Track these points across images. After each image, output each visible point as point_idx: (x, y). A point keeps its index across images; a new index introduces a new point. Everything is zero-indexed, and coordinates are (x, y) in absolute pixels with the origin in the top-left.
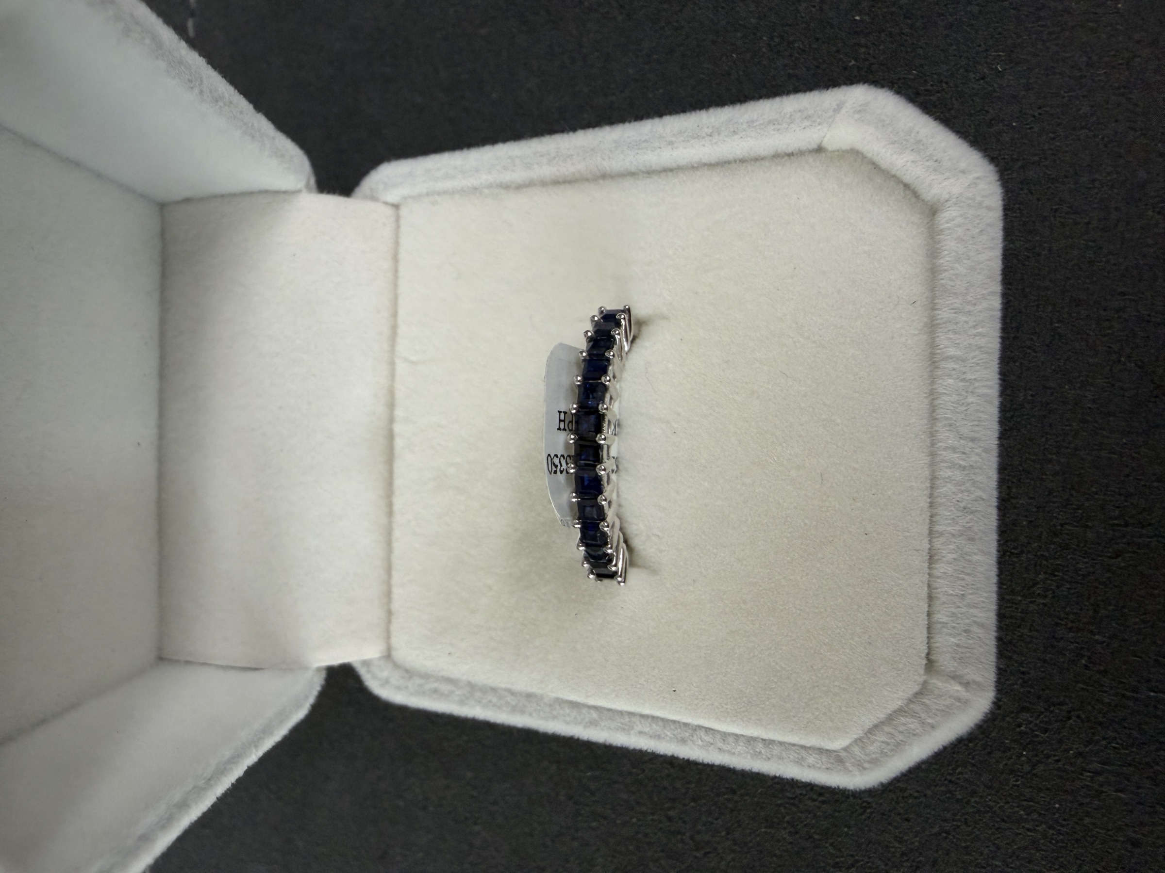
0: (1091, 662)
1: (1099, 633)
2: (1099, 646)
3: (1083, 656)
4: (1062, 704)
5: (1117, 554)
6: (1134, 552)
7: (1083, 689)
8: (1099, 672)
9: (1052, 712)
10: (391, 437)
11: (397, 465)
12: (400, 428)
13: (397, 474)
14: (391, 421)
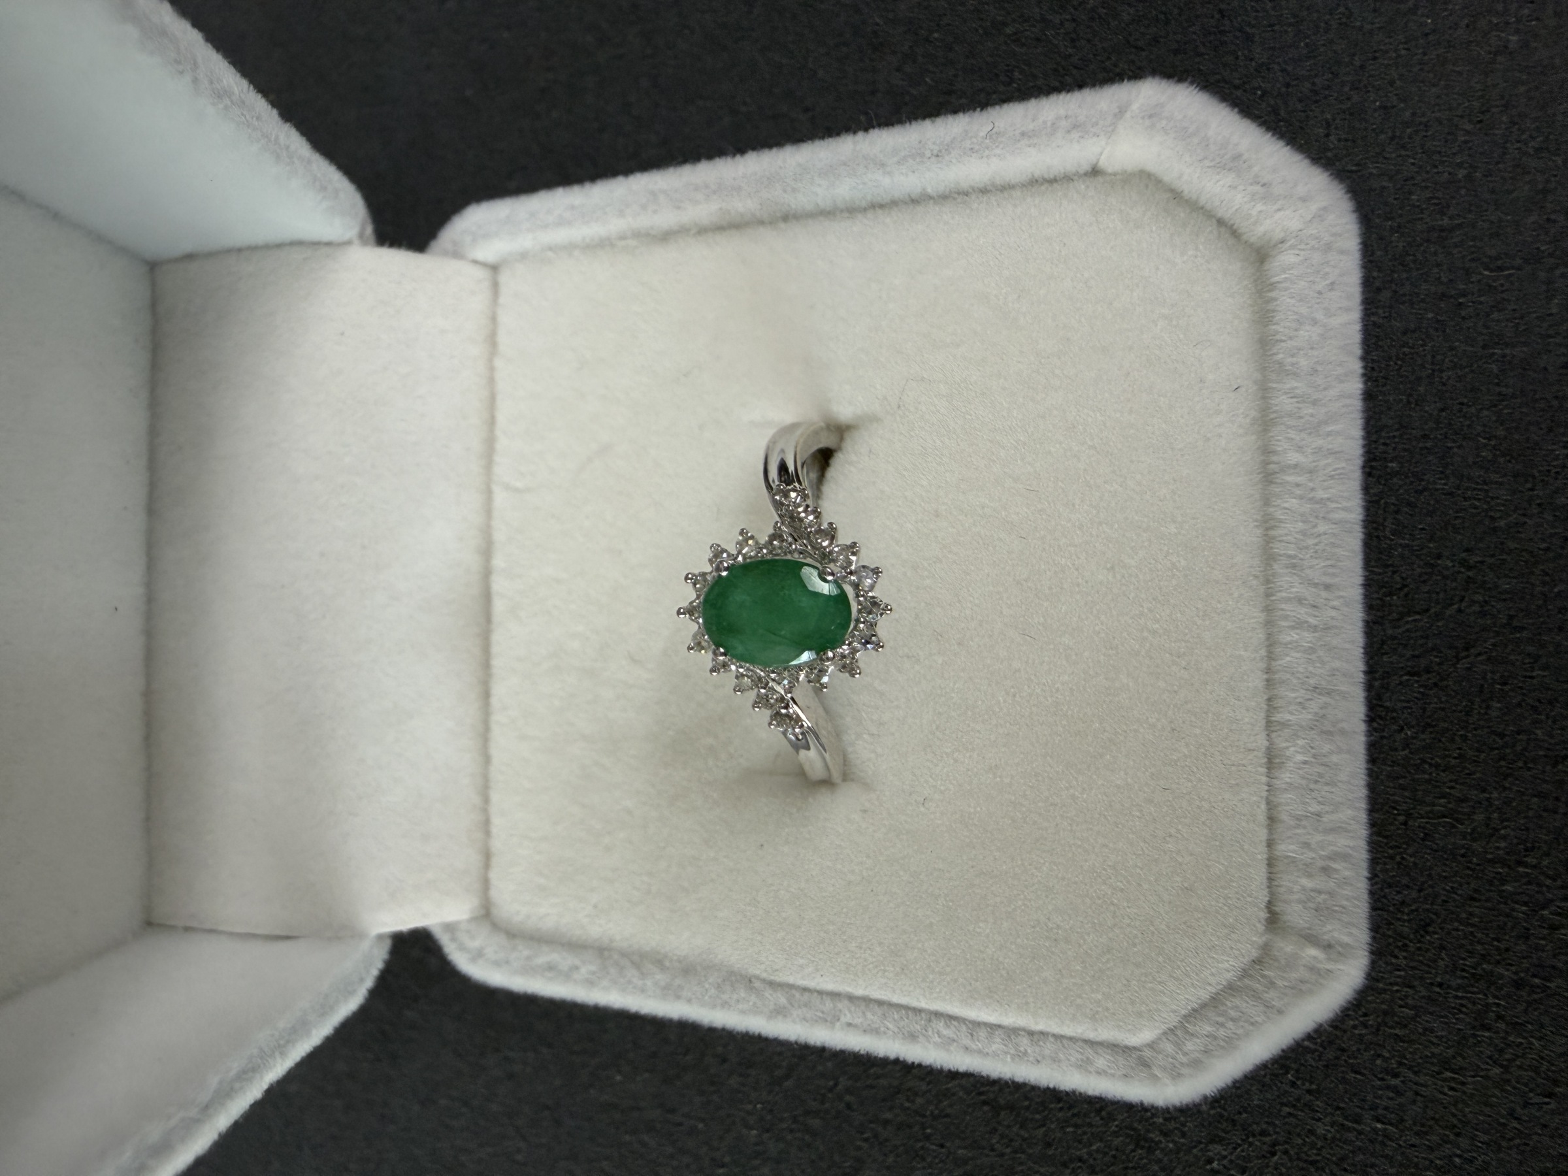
10: (487, 597)
11: (497, 637)
12: (499, 584)
13: (495, 649)
14: (487, 574)
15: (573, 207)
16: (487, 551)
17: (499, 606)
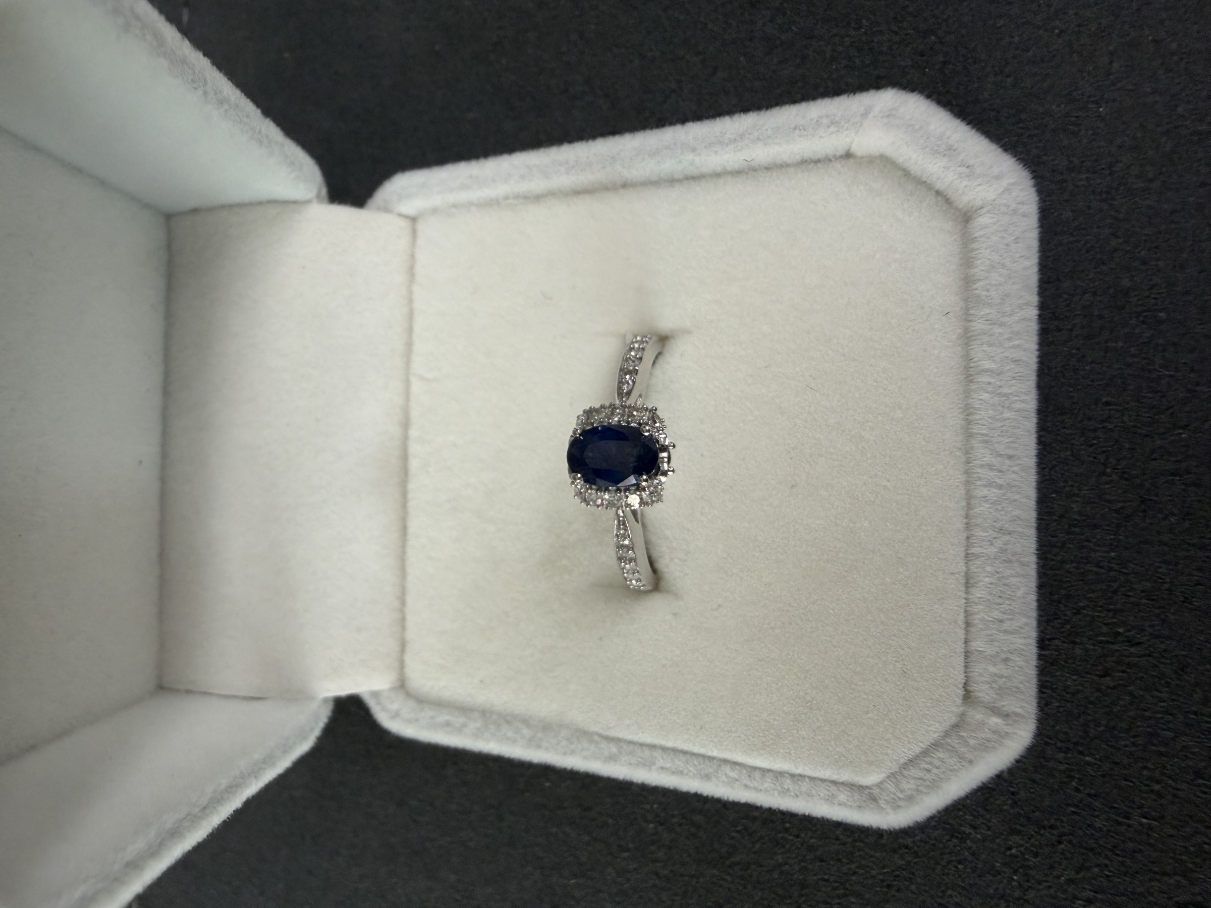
0: (1082, 785)
1: (1088, 756)
2: (1089, 769)
3: (1072, 778)
4: (1052, 827)
5: (1106, 674)
6: (1123, 672)
7: (1074, 813)
8: (1089, 795)
9: (1042, 835)
10: (404, 457)
11: (411, 486)
12: (414, 448)
13: (411, 495)
14: (405, 439)
15: (471, 177)
16: (406, 424)
17: (414, 464)
